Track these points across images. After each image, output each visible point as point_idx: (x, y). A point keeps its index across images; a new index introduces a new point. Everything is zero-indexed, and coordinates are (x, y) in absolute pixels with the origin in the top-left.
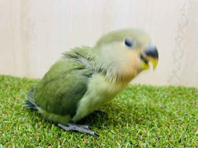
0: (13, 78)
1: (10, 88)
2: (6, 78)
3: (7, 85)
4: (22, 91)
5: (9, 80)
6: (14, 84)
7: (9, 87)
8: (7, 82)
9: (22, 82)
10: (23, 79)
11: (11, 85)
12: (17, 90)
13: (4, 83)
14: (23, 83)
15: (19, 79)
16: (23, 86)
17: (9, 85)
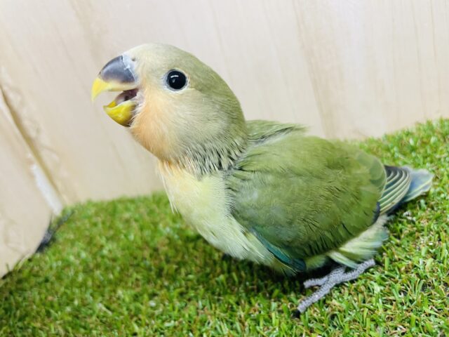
0: (132, 201)
1: (137, 228)
2: (120, 207)
3: (127, 221)
4: (164, 228)
5: (127, 209)
6: (141, 216)
7: (135, 225)
8: (127, 215)
9: (154, 206)
10: (154, 196)
11: (136, 221)
12: (152, 227)
13: (121, 219)
14: (158, 207)
15: (146, 199)
16: (159, 214)
17: (132, 220)
